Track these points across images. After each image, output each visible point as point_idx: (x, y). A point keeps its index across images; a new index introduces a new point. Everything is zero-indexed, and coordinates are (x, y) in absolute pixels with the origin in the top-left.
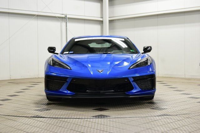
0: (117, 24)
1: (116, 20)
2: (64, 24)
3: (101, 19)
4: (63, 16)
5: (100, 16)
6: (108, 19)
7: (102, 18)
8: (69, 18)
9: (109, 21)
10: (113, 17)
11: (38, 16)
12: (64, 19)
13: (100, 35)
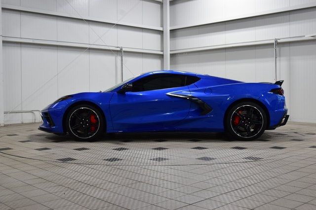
0: (180, 58)
1: (178, 54)
2: (119, 58)
3: (162, 53)
4: (119, 49)
5: (160, 50)
6: (169, 53)
7: (162, 51)
8: (124, 52)
9: (170, 54)
10: (175, 50)
11: (90, 49)
12: (119, 52)
13: (160, 70)
